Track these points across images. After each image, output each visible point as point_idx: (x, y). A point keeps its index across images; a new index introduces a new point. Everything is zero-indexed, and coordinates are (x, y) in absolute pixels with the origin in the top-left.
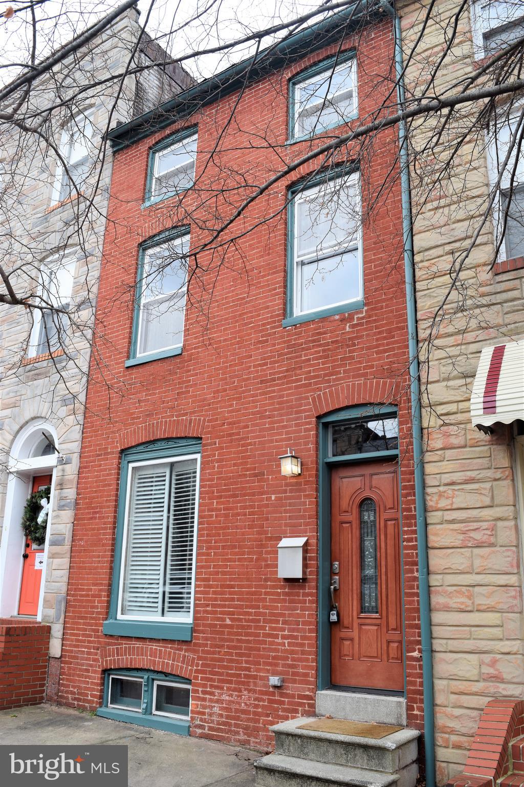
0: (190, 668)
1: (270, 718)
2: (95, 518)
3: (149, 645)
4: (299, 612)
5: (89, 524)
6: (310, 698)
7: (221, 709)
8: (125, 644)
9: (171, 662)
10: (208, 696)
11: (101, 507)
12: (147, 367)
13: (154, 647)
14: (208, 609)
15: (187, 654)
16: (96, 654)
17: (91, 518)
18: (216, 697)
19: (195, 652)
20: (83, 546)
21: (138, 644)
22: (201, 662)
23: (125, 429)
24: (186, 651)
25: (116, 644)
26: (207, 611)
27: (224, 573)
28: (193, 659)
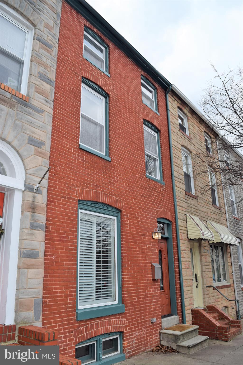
0: (123, 326)
1: (151, 336)
2: (63, 241)
3: (104, 320)
4: (156, 292)
5: (58, 245)
6: (160, 323)
7: (136, 340)
8: (91, 323)
9: (115, 326)
10: (131, 337)
11: (68, 234)
12: (92, 157)
13: (107, 320)
14: (129, 295)
15: (122, 319)
16: (71, 336)
17: (60, 241)
18: (134, 336)
19: (125, 317)
20: (55, 260)
21: (98, 321)
22: (128, 321)
23: (82, 188)
24: (122, 318)
25: (84, 325)
26: (129, 296)
27: (134, 278)
28: (125, 320)
